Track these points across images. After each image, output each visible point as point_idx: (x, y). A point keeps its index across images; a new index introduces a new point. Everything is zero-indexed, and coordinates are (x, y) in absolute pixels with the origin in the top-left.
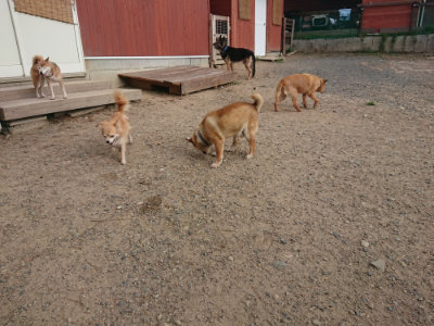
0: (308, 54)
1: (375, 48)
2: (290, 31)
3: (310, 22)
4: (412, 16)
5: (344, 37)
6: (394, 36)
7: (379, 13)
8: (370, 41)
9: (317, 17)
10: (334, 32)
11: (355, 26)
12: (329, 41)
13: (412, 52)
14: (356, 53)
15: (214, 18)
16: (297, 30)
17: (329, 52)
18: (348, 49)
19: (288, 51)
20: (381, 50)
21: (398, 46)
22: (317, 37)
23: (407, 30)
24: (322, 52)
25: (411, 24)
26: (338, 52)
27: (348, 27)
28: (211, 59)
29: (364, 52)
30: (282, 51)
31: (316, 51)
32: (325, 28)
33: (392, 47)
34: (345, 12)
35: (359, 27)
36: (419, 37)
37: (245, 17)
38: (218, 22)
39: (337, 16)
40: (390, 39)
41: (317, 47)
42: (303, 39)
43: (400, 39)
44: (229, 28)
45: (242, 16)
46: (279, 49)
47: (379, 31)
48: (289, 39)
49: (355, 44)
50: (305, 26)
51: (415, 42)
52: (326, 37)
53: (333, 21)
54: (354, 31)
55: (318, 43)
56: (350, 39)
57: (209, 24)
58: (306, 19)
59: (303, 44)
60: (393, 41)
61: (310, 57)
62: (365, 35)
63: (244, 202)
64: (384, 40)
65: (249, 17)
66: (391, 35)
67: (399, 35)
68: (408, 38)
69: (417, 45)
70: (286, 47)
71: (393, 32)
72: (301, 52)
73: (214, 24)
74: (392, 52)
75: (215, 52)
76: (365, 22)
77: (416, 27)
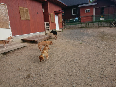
0: (69, 28)
1: (85, 26)
2: (64, 23)
4: (92, 19)
5: (77, 24)
6: (89, 23)
7: (85, 18)
8: (83, 25)
9: (70, 20)
10: (75, 23)
11: (79, 22)
13: (93, 27)
14: (80, 28)
15: (45, 23)
16: (66, 23)
17: (74, 28)
19: (64, 28)
20: (86, 27)
21: (90, 26)
22: (71, 25)
24: (72, 28)
26: (76, 28)
27: (78, 22)
28: (45, 32)
29: (82, 27)
32: (73, 22)
34: (77, 18)
35: (80, 22)
36: (94, 23)
38: (46, 24)
39: (75, 19)
40: (88, 24)
41: (71, 27)
43: (90, 24)
44: (49, 25)
45: (52, 22)
46: (62, 28)
47: (85, 22)
48: (64, 25)
49: (80, 26)
50: (68, 22)
51: (93, 24)
52: (73, 24)
53: (74, 20)
54: (79, 23)
55: (71, 26)
58: (68, 20)
59: (68, 26)
60: (89, 24)
63: (49, 73)
64: (86, 24)
65: (54, 22)
66: (88, 23)
67: (90, 23)
68: (92, 23)
69: (94, 25)
70: (64, 27)
71: (88, 22)
72: (68, 28)
73: (45, 24)
74: (88, 27)
75: (46, 30)
76: (81, 20)
77: (93, 21)
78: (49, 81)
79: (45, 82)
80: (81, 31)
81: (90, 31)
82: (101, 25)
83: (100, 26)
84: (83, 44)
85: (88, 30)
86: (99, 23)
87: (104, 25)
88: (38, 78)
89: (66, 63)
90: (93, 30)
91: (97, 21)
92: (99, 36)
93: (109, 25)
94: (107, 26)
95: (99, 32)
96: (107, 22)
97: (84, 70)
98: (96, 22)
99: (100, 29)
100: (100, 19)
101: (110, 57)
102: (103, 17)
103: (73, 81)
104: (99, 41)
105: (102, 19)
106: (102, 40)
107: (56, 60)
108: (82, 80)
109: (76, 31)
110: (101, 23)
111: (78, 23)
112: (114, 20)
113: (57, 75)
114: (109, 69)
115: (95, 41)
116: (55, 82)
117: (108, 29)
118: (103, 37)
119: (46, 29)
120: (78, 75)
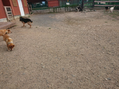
1: (53, 11)
2: (31, 8)
3: (36, 5)
4: (59, 3)
5: (45, 9)
6: (56, 8)
8: (51, 10)
9: (37, 4)
10: (42, 8)
11: (47, 6)
12: (41, 10)
13: (61, 12)
14: (49, 13)
15: (5, 7)
16: (32, 7)
17: (42, 13)
18: (46, 12)
19: (31, 14)
21: (57, 11)
22: (38, 9)
23: (58, 7)
24: (41, 13)
25: (59, 5)
26: (44, 13)
28: (7, 19)
29: (50, 13)
30: (30, 14)
31: (39, 13)
32: (40, 7)
33: (56, 11)
34: (44, 2)
35: (48, 6)
36: (61, 8)
37: (16, 6)
39: (42, 3)
40: (55, 9)
41: (39, 12)
42: (35, 10)
43: (57, 9)
44: (11, 9)
45: (14, 5)
46: (29, 13)
47: (53, 7)
48: (31, 10)
49: (48, 11)
50: (35, 6)
51: (61, 9)
52: (41, 9)
53: (41, 4)
54: (47, 7)
55: (39, 11)
56: (46, 10)
57: (4, 9)
58: (35, 4)
59: (35, 11)
60: (56, 9)
61: (37, 15)
62: (50, 8)
64: (54, 9)
67: (57, 8)
68: (59, 8)
70: (30, 13)
72: (35, 14)
73: (6, 9)
74: (56, 12)
75: (8, 17)
76: (49, 5)
77: (60, 6)
78: (17, 68)
79: (12, 71)
80: (50, 16)
81: (58, 16)
82: (68, 10)
83: (66, 11)
84: (52, 29)
85: (56, 15)
86: (65, 8)
87: (70, 10)
88: (4, 69)
89: (35, 49)
90: (60, 15)
91: (64, 5)
92: (66, 20)
93: (74, 10)
94: (73, 11)
95: (66, 17)
96: (72, 7)
97: (52, 52)
98: (63, 7)
99: (67, 14)
100: (66, 4)
101: (74, 38)
102: (69, 2)
103: (42, 63)
104: (66, 25)
105: (68, 4)
106: (68, 25)
107: (24, 48)
108: (50, 60)
109: (45, 16)
110: (67, 8)
111: (45, 7)
112: (78, 5)
113: (26, 62)
114: (73, 47)
115: (62, 26)
116: (23, 68)
117: (73, 13)
118: (69, 21)
119: (8, 15)
120: (47, 57)
